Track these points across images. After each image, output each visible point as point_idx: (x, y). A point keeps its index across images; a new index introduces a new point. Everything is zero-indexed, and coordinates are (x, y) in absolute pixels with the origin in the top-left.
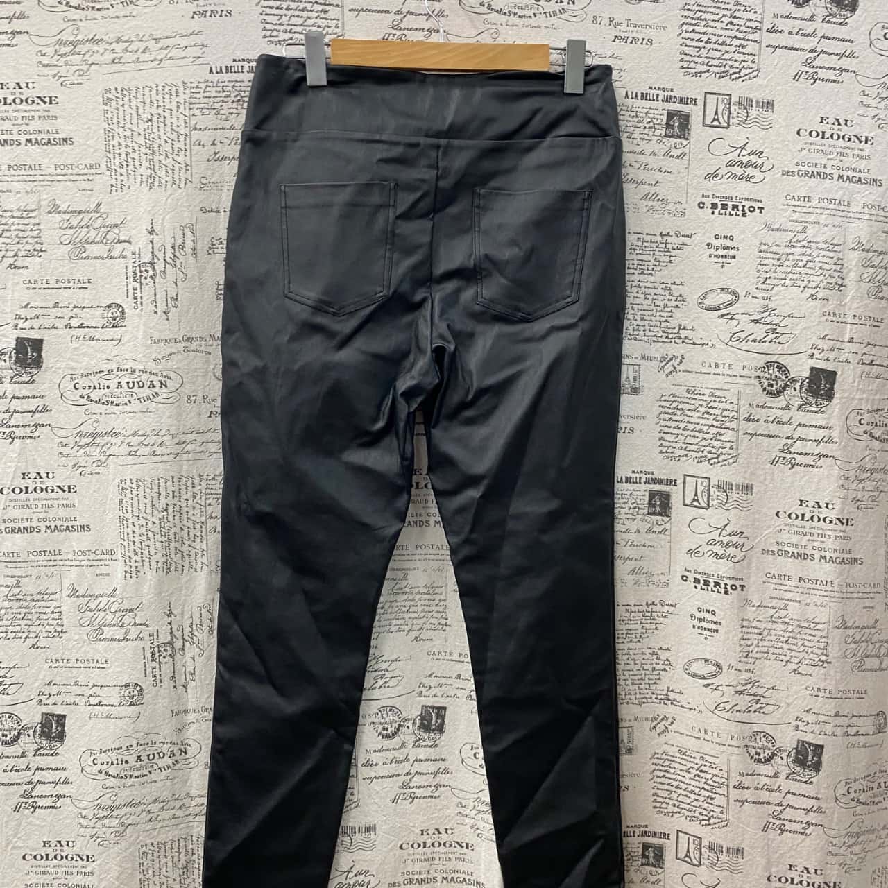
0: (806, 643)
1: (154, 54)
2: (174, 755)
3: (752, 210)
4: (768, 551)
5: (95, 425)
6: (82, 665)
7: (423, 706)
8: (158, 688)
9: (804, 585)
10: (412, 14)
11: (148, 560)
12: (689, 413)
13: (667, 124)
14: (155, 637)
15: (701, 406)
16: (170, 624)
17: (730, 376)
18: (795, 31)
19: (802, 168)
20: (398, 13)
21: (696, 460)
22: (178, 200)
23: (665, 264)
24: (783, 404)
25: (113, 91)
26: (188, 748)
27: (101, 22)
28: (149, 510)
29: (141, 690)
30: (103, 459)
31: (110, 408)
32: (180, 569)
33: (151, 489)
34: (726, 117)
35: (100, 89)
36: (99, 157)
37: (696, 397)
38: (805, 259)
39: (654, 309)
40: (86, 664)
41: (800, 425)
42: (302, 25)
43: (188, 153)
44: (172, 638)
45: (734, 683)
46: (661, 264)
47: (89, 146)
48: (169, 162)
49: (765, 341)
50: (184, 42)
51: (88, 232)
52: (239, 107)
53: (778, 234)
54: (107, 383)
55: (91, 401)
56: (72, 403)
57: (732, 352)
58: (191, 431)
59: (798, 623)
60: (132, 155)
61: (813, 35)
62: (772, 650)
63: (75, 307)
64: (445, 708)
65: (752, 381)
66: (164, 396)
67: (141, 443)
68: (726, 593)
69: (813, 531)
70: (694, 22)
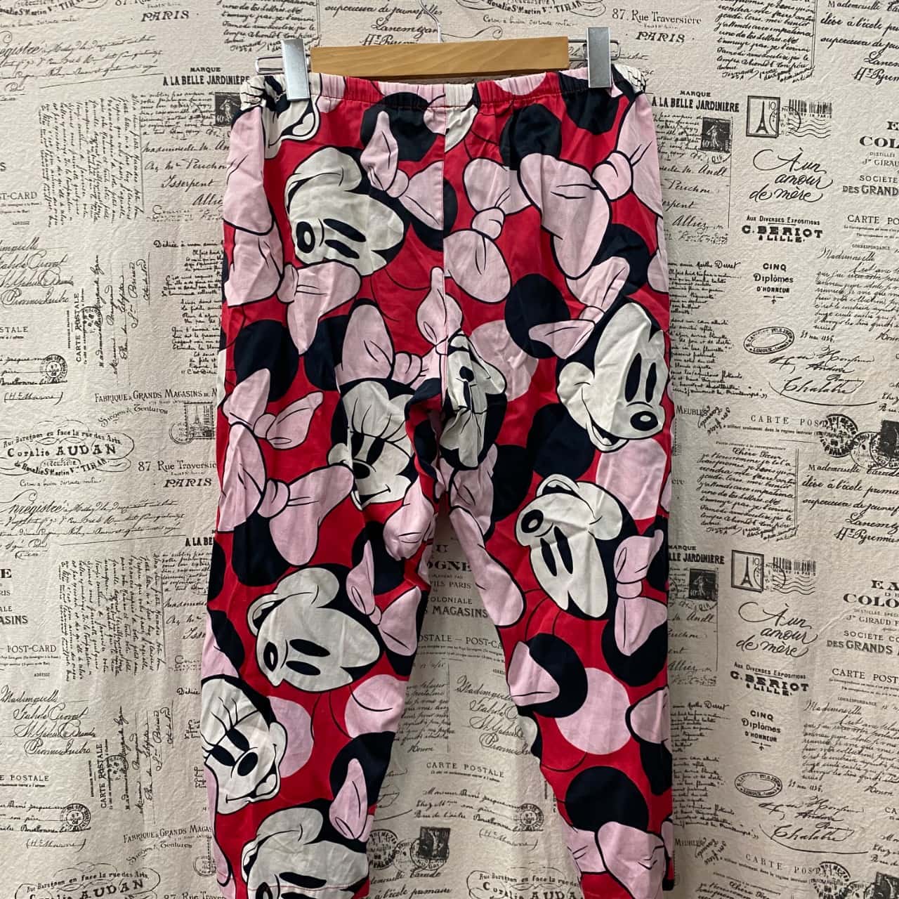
0: (884, 755)
1: (98, 63)
2: (127, 889)
3: (807, 233)
4: (835, 643)
5: (33, 497)
6: (18, 783)
7: (422, 828)
8: (107, 809)
9: (881, 684)
10: (400, 11)
11: (93, 657)
12: (737, 477)
13: (704, 135)
14: (104, 748)
15: (752, 468)
16: (121, 732)
17: (786, 432)
18: (856, 21)
19: (867, 183)
20: (382, 10)
21: (747, 533)
22: (128, 232)
23: (704, 300)
24: (850, 465)
25: (51, 107)
26: (144, 879)
27: (37, 28)
28: (95, 599)
29: (87, 813)
30: (41, 537)
31: (50, 478)
32: (133, 669)
33: (97, 573)
34: (774, 124)
35: (36, 105)
36: (37, 185)
37: (744, 457)
38: (873, 291)
39: (692, 353)
40: (22, 781)
41: (870, 490)
42: (270, 27)
43: (139, 178)
44: (124, 751)
45: (796, 803)
46: (699, 299)
47: (24, 171)
48: (117, 189)
49: (827, 390)
50: (133, 49)
51: (24, 272)
52: (199, 124)
53: (840, 261)
54: (46, 448)
55: (28, 469)
56: (6, 472)
57: (788, 403)
58: (143, 503)
59: (874, 730)
60: (74, 182)
61: (877, 25)
62: (842, 762)
63: (9, 360)
64: (448, 830)
65: (813, 438)
66: (112, 463)
67: (86, 519)
68: (785, 693)
69: (889, 618)
70: (733, 13)
